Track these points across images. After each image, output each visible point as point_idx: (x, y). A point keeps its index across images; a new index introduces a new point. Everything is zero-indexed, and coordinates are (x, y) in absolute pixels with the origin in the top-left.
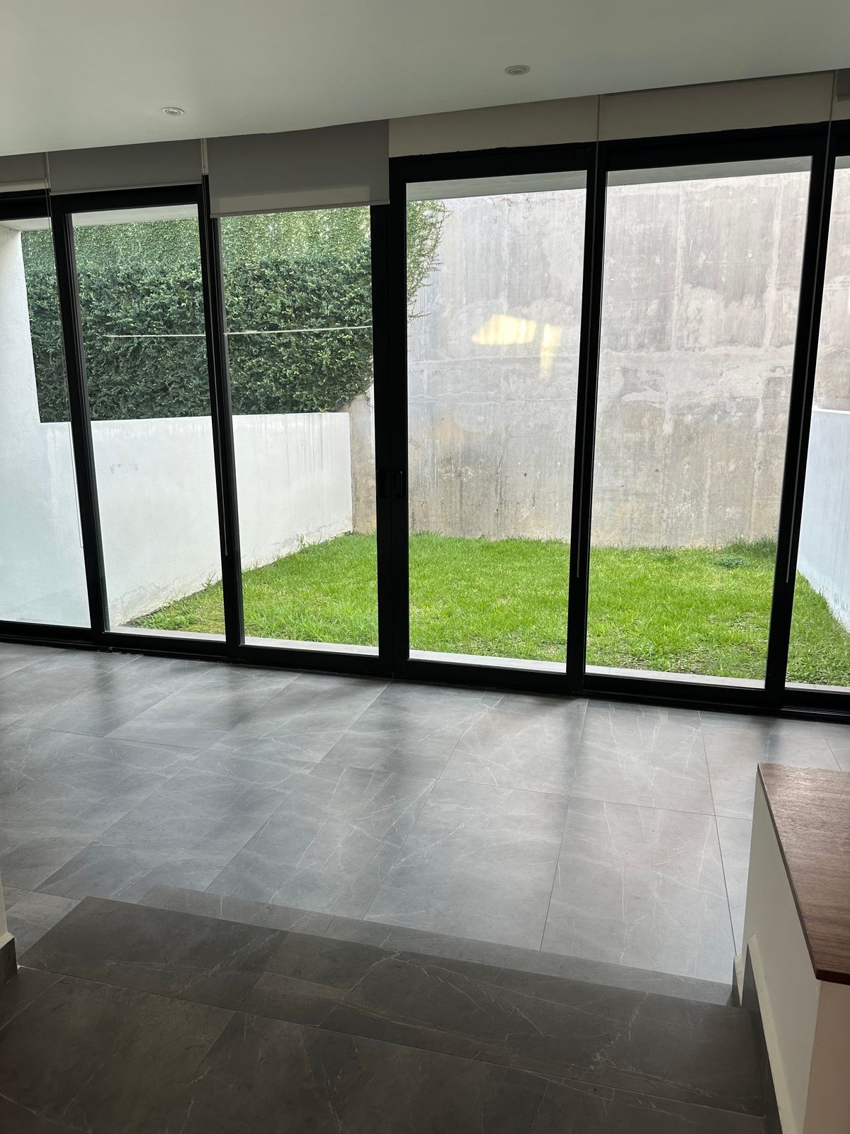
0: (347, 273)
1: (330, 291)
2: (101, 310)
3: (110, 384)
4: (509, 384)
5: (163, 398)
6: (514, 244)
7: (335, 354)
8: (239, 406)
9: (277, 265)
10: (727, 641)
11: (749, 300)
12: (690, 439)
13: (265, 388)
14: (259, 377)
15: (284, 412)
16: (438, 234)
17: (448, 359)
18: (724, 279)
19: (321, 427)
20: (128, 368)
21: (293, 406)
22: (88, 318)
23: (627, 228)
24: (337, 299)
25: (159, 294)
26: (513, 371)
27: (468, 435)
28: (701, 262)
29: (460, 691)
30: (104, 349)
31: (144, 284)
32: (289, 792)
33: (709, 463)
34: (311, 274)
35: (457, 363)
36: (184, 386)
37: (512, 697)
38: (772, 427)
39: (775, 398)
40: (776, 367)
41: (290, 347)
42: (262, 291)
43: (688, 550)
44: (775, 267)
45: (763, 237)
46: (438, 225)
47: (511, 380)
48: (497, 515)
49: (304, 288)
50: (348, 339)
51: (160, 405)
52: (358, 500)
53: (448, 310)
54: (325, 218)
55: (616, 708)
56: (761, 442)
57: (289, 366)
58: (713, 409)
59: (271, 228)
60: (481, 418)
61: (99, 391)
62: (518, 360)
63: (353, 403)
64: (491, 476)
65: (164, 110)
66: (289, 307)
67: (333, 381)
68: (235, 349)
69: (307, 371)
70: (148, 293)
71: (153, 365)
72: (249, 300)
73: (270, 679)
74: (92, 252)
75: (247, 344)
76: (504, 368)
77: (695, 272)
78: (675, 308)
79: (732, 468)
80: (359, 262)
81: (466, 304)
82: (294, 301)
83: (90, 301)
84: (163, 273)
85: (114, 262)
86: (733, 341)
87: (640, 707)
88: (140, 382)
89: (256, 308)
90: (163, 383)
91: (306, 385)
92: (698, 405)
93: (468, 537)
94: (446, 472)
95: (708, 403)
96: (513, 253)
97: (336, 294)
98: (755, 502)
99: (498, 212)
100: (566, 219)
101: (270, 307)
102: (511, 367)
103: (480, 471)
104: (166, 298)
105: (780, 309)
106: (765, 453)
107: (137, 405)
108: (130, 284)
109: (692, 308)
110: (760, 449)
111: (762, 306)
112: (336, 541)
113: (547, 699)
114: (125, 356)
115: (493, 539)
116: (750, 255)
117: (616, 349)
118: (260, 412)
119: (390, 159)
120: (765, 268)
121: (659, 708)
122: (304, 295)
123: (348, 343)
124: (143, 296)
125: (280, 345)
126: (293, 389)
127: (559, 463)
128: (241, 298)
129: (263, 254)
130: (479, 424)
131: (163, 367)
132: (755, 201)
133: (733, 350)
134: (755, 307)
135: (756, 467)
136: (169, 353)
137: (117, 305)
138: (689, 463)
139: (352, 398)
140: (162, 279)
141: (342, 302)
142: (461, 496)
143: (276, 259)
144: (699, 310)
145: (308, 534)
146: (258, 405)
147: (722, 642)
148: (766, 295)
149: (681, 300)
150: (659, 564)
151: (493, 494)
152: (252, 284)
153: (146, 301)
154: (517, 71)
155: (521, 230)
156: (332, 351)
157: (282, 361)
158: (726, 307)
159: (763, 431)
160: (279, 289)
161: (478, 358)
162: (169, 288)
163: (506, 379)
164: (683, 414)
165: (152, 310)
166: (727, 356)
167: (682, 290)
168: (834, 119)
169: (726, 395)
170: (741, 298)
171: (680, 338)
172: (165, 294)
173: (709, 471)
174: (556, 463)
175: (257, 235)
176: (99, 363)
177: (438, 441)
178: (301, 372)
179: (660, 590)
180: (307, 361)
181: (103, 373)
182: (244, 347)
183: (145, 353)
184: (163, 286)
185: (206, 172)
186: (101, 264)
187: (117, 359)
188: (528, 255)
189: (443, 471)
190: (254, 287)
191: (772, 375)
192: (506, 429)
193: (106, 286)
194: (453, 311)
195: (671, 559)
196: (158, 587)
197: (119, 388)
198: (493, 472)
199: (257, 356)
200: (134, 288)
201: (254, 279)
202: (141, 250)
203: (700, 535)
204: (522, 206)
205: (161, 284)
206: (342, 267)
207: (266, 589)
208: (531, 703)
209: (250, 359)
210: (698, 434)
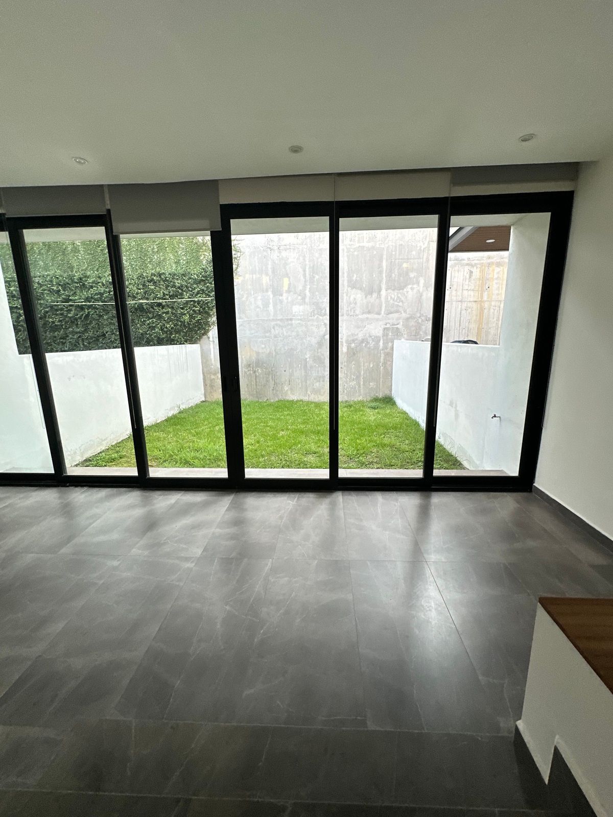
0: (195, 279)
1: (187, 288)
2: (66, 295)
3: (73, 333)
4: (275, 330)
5: (103, 340)
6: (274, 268)
7: (191, 317)
8: (144, 343)
9: (160, 275)
10: (385, 445)
11: (375, 295)
12: (354, 354)
13: (156, 333)
14: (154, 328)
15: (167, 344)
16: (238, 262)
17: (246, 319)
18: (364, 286)
19: (186, 352)
20: (83, 325)
21: (171, 342)
22: (59, 299)
23: (323, 263)
24: (191, 291)
25: (98, 288)
26: (277, 324)
27: (258, 353)
28: (354, 278)
29: (275, 493)
30: (69, 315)
31: (89, 283)
32: (182, 584)
33: (362, 364)
34: (177, 279)
35: (251, 321)
36: (114, 333)
37: (302, 494)
38: (387, 348)
39: (387, 336)
40: (387, 323)
41: (168, 314)
42: (153, 287)
43: (356, 402)
44: (384, 282)
45: (379, 268)
46: (238, 259)
47: (276, 329)
48: (273, 390)
49: (174, 286)
50: (197, 310)
51: (102, 343)
52: (206, 385)
53: (245, 296)
54: (183, 253)
55: (356, 495)
56: (383, 355)
57: (168, 323)
58: (363, 341)
59: (156, 257)
60: (263, 346)
61: (68, 336)
62: (278, 320)
63: (201, 340)
64: (269, 372)
65: (73, 159)
66: (167, 295)
67: (191, 330)
68: (140, 315)
69: (178, 325)
70: (92, 287)
71: (97, 323)
72: (146, 291)
73: (166, 497)
74: (59, 266)
75: (146, 313)
76: (273, 323)
77: (352, 282)
78: (345, 297)
79: (371, 366)
80: (201, 274)
81: (253, 294)
82: (170, 292)
83: (59, 291)
84: (100, 278)
85: (72, 271)
86: (369, 312)
87: (367, 493)
88: (90, 332)
89: (150, 295)
90: (103, 332)
91: (178, 332)
92: (357, 339)
93: (260, 401)
94: (248, 371)
95: (360, 339)
96: (273, 272)
97: (190, 289)
98: (381, 380)
99: (265, 253)
100: (296, 258)
101: (158, 295)
102: (275, 323)
103: (264, 370)
104: (102, 290)
105: (388, 299)
106: (384, 360)
107: (89, 343)
108: (82, 282)
109: (352, 298)
110: (382, 358)
111: (380, 297)
112: (197, 406)
113: (321, 494)
114: (81, 319)
115: (272, 401)
116: (374, 276)
117: (321, 315)
118: (154, 345)
119: (220, 205)
120: (381, 282)
121: (376, 492)
122: (175, 289)
123: (198, 312)
124: (89, 289)
125: (163, 313)
126: (171, 334)
127: (300, 366)
128: (142, 290)
129: (152, 269)
130: (263, 348)
131: (102, 324)
132: (375, 253)
133: (369, 316)
134: (377, 298)
135: (381, 365)
136: (105, 317)
137: (75, 293)
138: (354, 364)
139: (201, 337)
140: (99, 281)
141: (194, 293)
142: (256, 382)
143: (159, 272)
144: (355, 299)
145: (182, 404)
146: (153, 341)
147: (384, 446)
148: (382, 293)
149: (347, 295)
150: (346, 409)
151: (271, 380)
152: (147, 284)
153: (91, 291)
154: (296, 150)
155: (277, 262)
156: (189, 315)
157: (165, 320)
158: (366, 297)
159: (383, 350)
160: (161, 286)
161: (259, 318)
162: (103, 285)
163: (274, 328)
164: (350, 344)
165: (94, 295)
166: (367, 318)
167: (347, 290)
168: (451, 196)
169: (368, 335)
170: (372, 294)
171: (348, 311)
172: (101, 288)
173: (362, 368)
174: (298, 365)
175: (148, 260)
176: (66, 322)
177: (243, 357)
178: (174, 326)
179: (351, 422)
180: (177, 320)
181: (69, 327)
182: (145, 314)
183: (92, 317)
184: (99, 284)
185: (108, 207)
186: (65, 272)
187: (77, 320)
188: (280, 273)
189: (247, 370)
190: (149, 285)
191: (386, 326)
192: (275, 350)
193: (68, 284)
194: (247, 298)
195: (350, 406)
196: (102, 439)
197: (79, 335)
198: (270, 370)
199: (152, 318)
200: (84, 285)
201: (148, 281)
202: (86, 266)
203: (361, 395)
204: (276, 251)
205: (99, 283)
206: (192, 277)
207: (162, 435)
208: (314, 498)
209: (148, 320)
210: (357, 352)
